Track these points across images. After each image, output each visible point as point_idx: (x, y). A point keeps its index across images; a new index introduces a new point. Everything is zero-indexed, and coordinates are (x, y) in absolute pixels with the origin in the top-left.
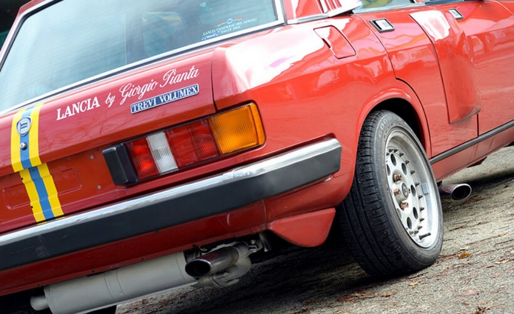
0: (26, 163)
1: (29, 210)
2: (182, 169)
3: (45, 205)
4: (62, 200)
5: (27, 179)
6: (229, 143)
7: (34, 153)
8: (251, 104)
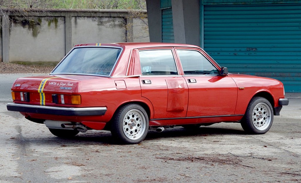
0: (40, 91)
1: (39, 101)
2: (65, 104)
3: (42, 102)
4: (46, 102)
5: (41, 94)
6: (74, 102)
7: (42, 90)
8: (79, 96)
